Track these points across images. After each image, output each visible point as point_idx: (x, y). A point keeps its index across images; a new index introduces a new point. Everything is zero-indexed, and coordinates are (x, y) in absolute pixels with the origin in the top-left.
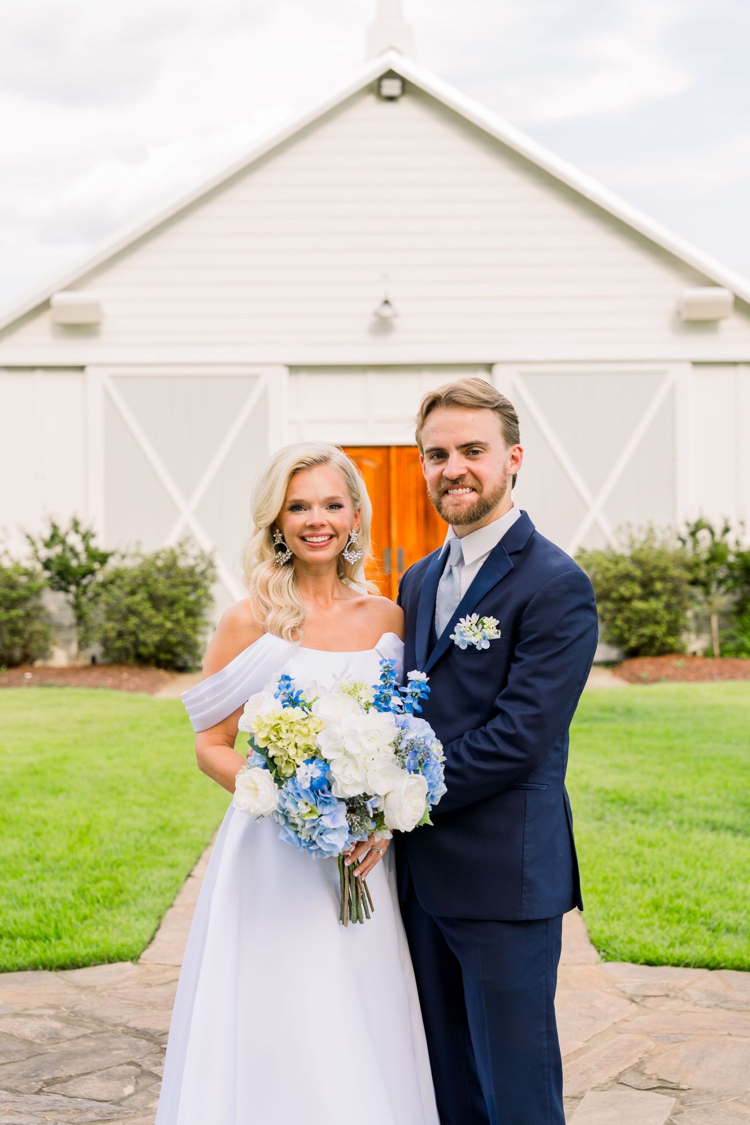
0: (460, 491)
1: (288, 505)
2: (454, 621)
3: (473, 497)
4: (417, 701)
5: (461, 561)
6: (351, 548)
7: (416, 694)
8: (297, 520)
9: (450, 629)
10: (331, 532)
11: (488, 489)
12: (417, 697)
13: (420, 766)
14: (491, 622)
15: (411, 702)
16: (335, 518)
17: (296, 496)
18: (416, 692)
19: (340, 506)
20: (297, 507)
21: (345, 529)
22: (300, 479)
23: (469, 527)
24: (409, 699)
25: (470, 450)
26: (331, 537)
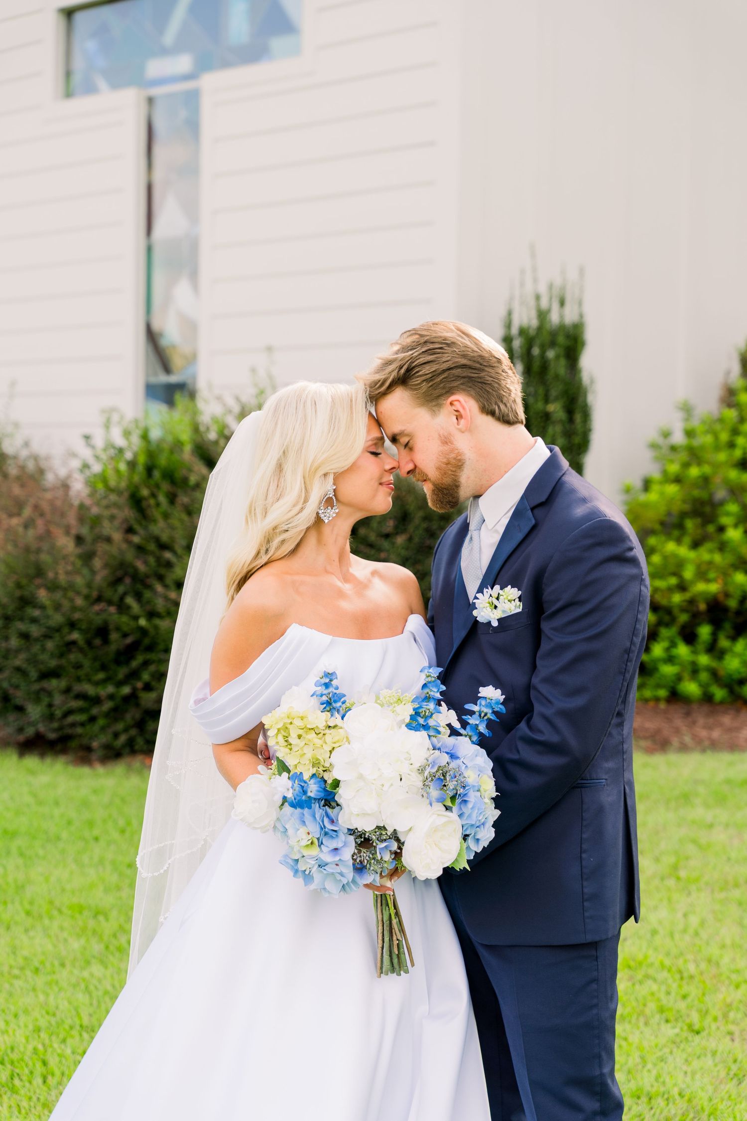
4: (485, 723)
7: (486, 715)
12: (486, 718)
14: (512, 592)
15: (477, 723)
18: (485, 711)
24: (476, 719)
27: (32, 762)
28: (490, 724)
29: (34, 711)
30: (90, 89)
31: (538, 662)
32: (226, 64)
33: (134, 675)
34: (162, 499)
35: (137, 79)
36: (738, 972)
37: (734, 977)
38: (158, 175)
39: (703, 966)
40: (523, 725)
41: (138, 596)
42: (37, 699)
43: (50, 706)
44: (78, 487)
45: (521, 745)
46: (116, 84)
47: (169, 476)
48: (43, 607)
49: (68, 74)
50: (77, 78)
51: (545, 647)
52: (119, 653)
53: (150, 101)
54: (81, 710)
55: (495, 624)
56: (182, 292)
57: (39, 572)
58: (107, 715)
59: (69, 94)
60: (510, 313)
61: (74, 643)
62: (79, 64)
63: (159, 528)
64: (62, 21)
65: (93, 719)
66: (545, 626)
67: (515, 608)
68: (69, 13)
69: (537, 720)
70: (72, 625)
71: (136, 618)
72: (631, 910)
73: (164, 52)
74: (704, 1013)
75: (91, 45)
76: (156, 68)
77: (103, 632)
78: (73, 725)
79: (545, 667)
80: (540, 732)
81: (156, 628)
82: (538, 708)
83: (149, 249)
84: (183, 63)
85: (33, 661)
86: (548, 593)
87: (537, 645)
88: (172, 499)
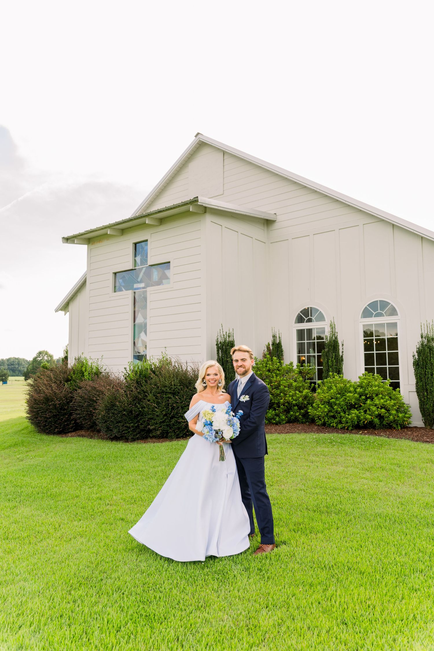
0: (241, 368)
1: (206, 375)
2: (240, 397)
3: (244, 370)
5: (241, 383)
6: (220, 383)
8: (207, 378)
9: (239, 398)
10: (215, 380)
11: (247, 368)
13: (232, 425)
14: (247, 396)
16: (216, 377)
17: (208, 373)
19: (217, 375)
20: (208, 375)
21: (218, 379)
22: (208, 370)
23: (243, 376)
25: (243, 360)
26: (215, 381)
27: (114, 442)
28: (240, 416)
29: (115, 431)
30: (120, 290)
31: (252, 409)
32: (152, 286)
33: (138, 421)
34: (144, 381)
35: (132, 288)
36: (278, 475)
37: (278, 476)
38: (136, 309)
39: (271, 474)
40: (248, 419)
41: (139, 404)
42: (116, 428)
43: (119, 429)
44: (122, 378)
45: (248, 422)
46: (127, 289)
47: (145, 376)
48: (118, 407)
49: (115, 287)
50: (117, 288)
51: (253, 406)
52: (135, 416)
53: (135, 293)
54: (126, 430)
55: (245, 402)
56: (142, 334)
57: (116, 399)
58: (132, 431)
59: (115, 292)
60: (218, 339)
61: (124, 414)
62: (117, 285)
63: (144, 388)
64: (114, 275)
65: (129, 432)
66: (253, 402)
67: (248, 399)
68: (115, 274)
69: (251, 418)
70: (124, 410)
71: (139, 408)
72: (267, 453)
73: (138, 282)
74: (273, 482)
75: (121, 281)
76: (136, 286)
77: (131, 412)
78: (123, 434)
79: (253, 409)
80: (252, 420)
81: (144, 410)
82: (251, 416)
83: (134, 325)
84: (142, 285)
85: (115, 419)
86: (254, 397)
87: (251, 405)
88: (146, 381)
